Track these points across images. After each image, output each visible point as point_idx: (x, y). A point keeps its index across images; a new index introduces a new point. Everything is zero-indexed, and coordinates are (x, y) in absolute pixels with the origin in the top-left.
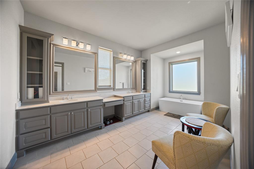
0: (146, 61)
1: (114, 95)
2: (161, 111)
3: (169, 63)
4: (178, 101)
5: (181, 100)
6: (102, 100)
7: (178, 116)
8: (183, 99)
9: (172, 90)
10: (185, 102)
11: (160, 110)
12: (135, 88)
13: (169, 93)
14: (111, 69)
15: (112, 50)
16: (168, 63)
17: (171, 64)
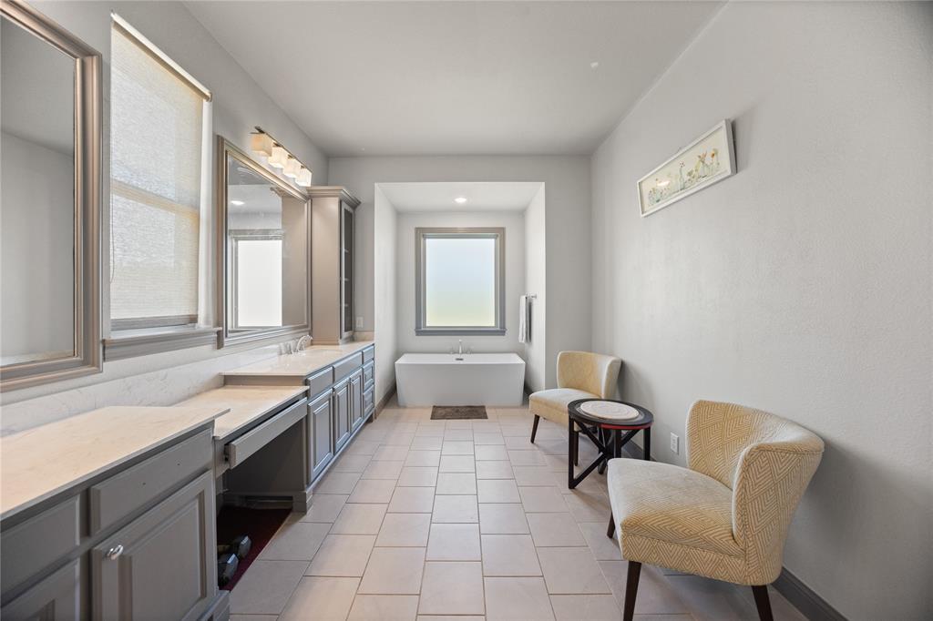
0: (355, 204)
1: (220, 375)
2: (405, 407)
3: (417, 229)
4: (450, 360)
5: (458, 356)
6: (210, 425)
7: (469, 409)
8: (463, 353)
9: (425, 327)
10: (469, 359)
11: (401, 404)
12: (307, 326)
13: (417, 335)
14: (198, 208)
15: (207, 92)
16: (414, 231)
17: (422, 234)
